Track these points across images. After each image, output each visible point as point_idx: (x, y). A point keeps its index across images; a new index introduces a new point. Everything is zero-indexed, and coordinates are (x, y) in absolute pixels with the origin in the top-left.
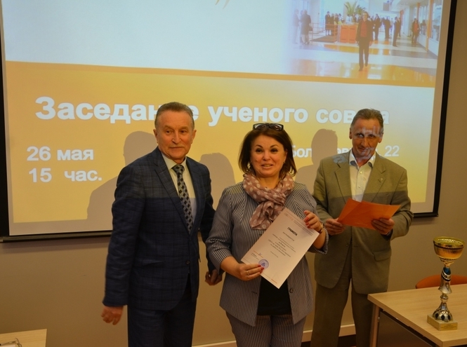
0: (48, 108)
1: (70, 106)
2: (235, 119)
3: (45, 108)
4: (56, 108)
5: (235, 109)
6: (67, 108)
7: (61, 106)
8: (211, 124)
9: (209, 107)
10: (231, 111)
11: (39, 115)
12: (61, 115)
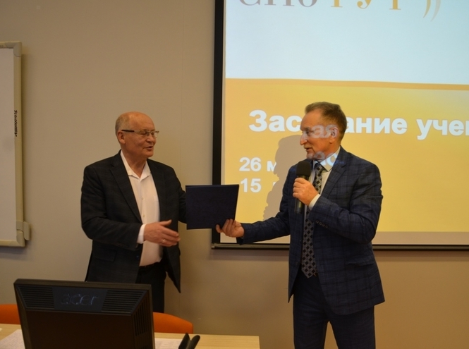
0: (261, 121)
1: (281, 119)
2: (445, 133)
3: (258, 121)
4: (268, 121)
5: (445, 122)
6: (278, 120)
7: (273, 119)
8: (420, 138)
9: (418, 120)
10: (440, 124)
11: (253, 127)
12: (272, 128)
